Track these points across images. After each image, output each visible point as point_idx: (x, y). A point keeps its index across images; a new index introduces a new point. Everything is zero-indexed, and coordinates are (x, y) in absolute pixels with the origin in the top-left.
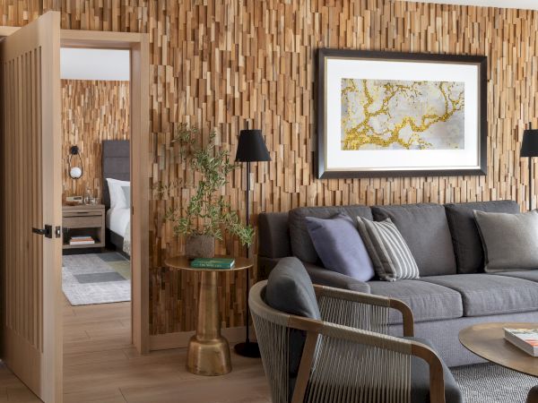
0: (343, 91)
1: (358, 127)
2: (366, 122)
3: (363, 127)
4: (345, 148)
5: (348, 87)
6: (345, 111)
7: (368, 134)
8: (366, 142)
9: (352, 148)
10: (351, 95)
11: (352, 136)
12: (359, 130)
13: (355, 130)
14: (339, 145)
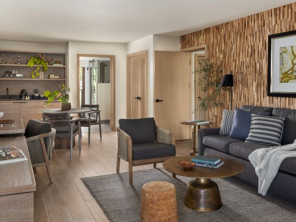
0: (281, 54)
1: (288, 71)
2: (292, 68)
3: (291, 71)
4: (281, 82)
5: (283, 51)
6: (282, 64)
7: (293, 74)
8: (293, 79)
9: (284, 82)
10: (284, 55)
11: (285, 76)
12: (289, 73)
13: (287, 72)
14: (279, 80)
